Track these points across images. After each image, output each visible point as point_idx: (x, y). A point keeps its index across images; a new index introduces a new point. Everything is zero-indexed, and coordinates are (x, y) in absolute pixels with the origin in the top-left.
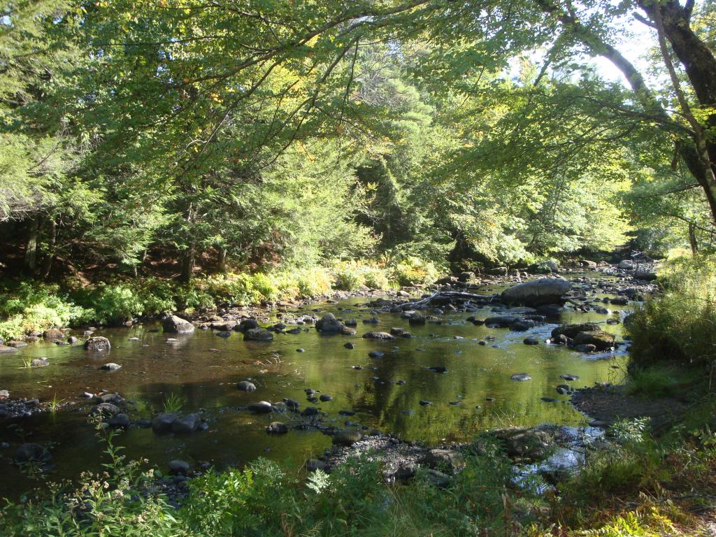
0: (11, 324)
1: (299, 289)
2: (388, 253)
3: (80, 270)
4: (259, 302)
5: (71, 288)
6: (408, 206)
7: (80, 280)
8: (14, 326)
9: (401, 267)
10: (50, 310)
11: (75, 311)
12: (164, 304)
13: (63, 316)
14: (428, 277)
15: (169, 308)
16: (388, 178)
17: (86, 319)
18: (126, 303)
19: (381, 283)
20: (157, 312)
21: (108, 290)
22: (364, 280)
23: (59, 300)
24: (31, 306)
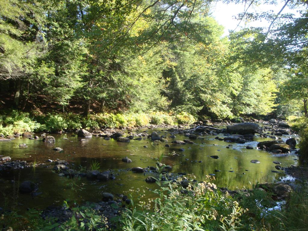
0: (8, 129)
1: (136, 122)
2: (173, 109)
3: (38, 108)
4: (118, 127)
5: (34, 115)
6: (183, 89)
7: (38, 112)
8: (9, 130)
9: (178, 116)
10: (25, 124)
11: (37, 125)
12: (76, 125)
13: (31, 127)
14: (190, 121)
15: (79, 127)
16: (175, 76)
17: (42, 129)
18: (60, 123)
19: (171, 122)
20: (73, 128)
21: (52, 117)
22: (163, 120)
23: (30, 119)
24: (17, 121)
